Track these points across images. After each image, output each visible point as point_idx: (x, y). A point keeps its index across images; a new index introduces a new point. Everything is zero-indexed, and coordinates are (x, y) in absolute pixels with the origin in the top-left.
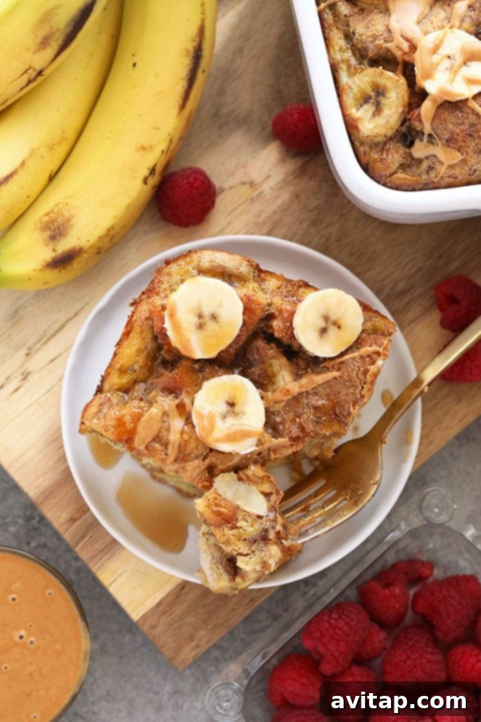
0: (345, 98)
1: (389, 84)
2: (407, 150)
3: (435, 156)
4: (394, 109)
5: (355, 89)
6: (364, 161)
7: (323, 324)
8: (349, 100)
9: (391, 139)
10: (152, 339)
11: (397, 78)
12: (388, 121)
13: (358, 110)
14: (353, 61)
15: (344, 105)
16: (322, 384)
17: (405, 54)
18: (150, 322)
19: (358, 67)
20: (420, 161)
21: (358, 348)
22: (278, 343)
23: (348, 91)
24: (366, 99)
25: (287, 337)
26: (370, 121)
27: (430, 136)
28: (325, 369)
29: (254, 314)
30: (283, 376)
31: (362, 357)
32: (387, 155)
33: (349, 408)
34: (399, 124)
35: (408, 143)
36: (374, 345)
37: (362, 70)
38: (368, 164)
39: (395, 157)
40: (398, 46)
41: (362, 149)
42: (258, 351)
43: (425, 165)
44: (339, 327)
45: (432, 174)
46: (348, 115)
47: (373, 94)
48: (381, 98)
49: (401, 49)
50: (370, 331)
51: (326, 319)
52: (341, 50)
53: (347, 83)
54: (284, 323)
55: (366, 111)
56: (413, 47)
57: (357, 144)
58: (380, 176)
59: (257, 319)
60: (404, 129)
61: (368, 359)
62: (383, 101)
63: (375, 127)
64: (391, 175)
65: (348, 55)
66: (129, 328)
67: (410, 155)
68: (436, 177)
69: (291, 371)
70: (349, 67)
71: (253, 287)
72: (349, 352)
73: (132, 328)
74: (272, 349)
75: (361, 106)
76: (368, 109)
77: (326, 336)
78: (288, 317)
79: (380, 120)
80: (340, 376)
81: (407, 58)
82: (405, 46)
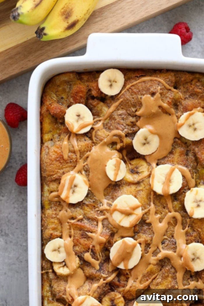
7: (109, 84)
10: (52, 117)
14: (50, 298)
16: (119, 105)
18: (48, 112)
19: (51, 301)
21: (125, 87)
22: (97, 98)
25: (99, 95)
28: (117, 100)
29: (83, 92)
30: (104, 109)
31: (128, 90)
33: (132, 109)
36: (130, 84)
37: (53, 303)
40: (67, 298)
42: (91, 104)
44: (116, 82)
50: (127, 79)
51: (110, 81)
52: (47, 291)
54: (96, 91)
56: (73, 300)
59: (85, 93)
61: (130, 90)
65: (49, 294)
66: (42, 117)
69: (106, 106)
70: (48, 300)
71: (79, 83)
72: (123, 90)
73: (43, 116)
74: (96, 101)
77: (112, 87)
78: (96, 88)
80: (123, 100)
81: (70, 303)
82: (70, 299)
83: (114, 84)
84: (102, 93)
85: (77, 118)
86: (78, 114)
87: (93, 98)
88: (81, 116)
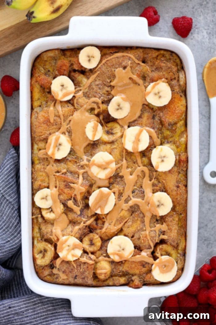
0: (34, 249)
1: (49, 249)
2: (51, 270)
3: (59, 274)
4: (48, 258)
5: (38, 248)
6: (37, 270)
7: (88, 59)
8: (35, 251)
9: (46, 266)
10: (40, 87)
11: (51, 247)
12: (45, 261)
13: (37, 254)
14: (40, 239)
15: (34, 252)
16: (96, 77)
17: (55, 241)
18: (37, 82)
19: (40, 241)
20: (54, 275)
21: (102, 62)
22: (78, 71)
23: (36, 248)
24: (41, 252)
25: (80, 68)
26: (40, 260)
27: (58, 269)
28: (95, 73)
31: (104, 64)
32: (44, 271)
33: (107, 80)
34: (50, 262)
35: (52, 267)
36: (105, 59)
37: (41, 242)
38: (38, 272)
39: (47, 272)
40: (54, 238)
41: (36, 267)
42: (73, 76)
43: (56, 276)
44: (94, 57)
45: (57, 280)
46: (34, 256)
47: (43, 251)
48: (45, 253)
49: (54, 239)
50: (103, 55)
51: (89, 57)
52: (36, 233)
53: (36, 245)
54: (77, 65)
55: (40, 256)
56: (58, 240)
57: (35, 265)
58: (41, 277)
59: (68, 67)
60: (51, 263)
62: (46, 254)
63: (41, 262)
64: (44, 277)
65: (38, 235)
67: (52, 271)
68: (58, 281)
69: (85, 78)
70: (38, 240)
71: (63, 58)
72: (99, 64)
73: (33, 86)
74: (77, 74)
75: (39, 253)
76: (41, 255)
77: (90, 62)
78: (77, 62)
79: (43, 260)
80: (100, 73)
81: (56, 242)
82: (56, 239)
83: (92, 59)
84: (82, 67)
85: (61, 87)
86: (62, 85)
87: (75, 71)
88: (65, 86)
